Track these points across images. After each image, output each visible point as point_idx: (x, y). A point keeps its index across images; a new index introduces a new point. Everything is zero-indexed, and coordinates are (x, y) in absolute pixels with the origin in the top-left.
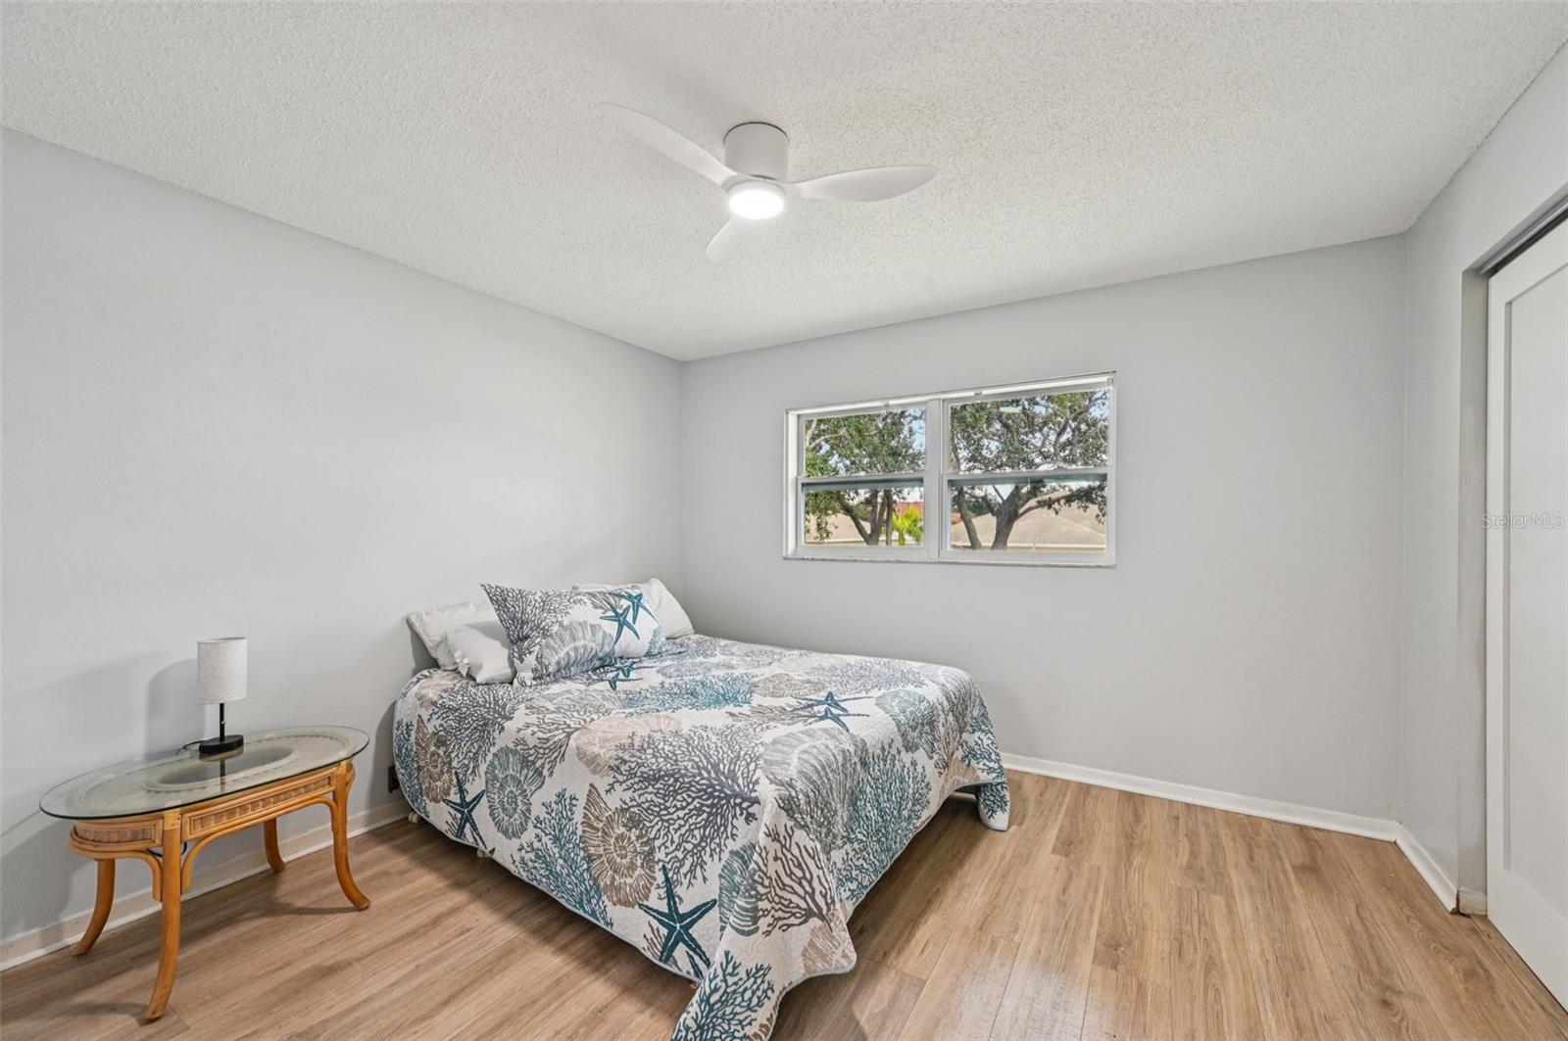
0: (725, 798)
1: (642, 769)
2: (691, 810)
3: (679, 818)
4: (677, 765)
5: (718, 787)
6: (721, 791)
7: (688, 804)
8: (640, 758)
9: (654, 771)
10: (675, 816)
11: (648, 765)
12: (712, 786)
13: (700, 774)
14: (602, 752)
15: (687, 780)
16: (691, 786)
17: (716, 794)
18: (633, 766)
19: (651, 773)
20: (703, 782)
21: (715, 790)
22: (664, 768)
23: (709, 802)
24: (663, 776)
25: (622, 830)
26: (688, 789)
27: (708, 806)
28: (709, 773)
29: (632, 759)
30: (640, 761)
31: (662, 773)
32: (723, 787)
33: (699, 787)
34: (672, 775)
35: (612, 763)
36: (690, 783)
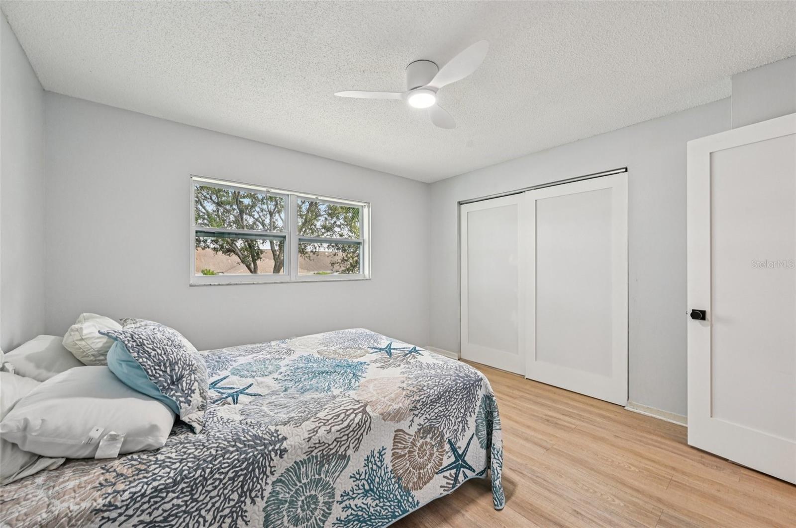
0: (472, 386)
1: (431, 398)
2: (458, 402)
3: (454, 409)
4: (445, 385)
5: (467, 383)
6: (469, 384)
7: (457, 399)
8: (425, 394)
9: (437, 395)
10: (452, 410)
11: (433, 395)
12: (465, 384)
13: (457, 383)
14: (401, 405)
15: (454, 389)
16: (457, 390)
17: (468, 386)
18: (424, 400)
19: (436, 397)
20: (461, 385)
21: (467, 385)
22: (441, 390)
23: (466, 392)
24: (443, 394)
25: (421, 441)
26: (456, 392)
27: (465, 394)
28: (459, 380)
29: (422, 397)
30: (426, 395)
31: (442, 393)
32: (469, 382)
33: (460, 388)
34: (447, 391)
35: (410, 407)
36: (456, 389)
